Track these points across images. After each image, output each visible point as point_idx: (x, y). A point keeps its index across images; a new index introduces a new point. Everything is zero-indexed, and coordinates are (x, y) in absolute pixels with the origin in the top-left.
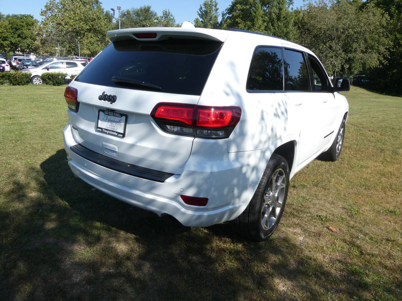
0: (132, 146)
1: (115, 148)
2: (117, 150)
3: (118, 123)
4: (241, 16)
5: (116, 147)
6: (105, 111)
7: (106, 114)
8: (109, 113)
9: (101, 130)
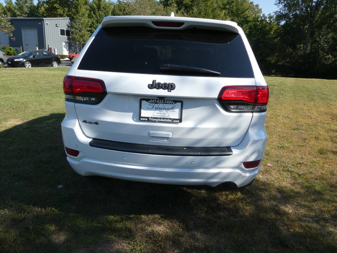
0: (192, 129)
1: (169, 135)
2: (170, 136)
3: (170, 110)
4: (58, 2)
5: (171, 134)
6: (151, 100)
7: (152, 103)
8: (157, 101)
9: (146, 119)
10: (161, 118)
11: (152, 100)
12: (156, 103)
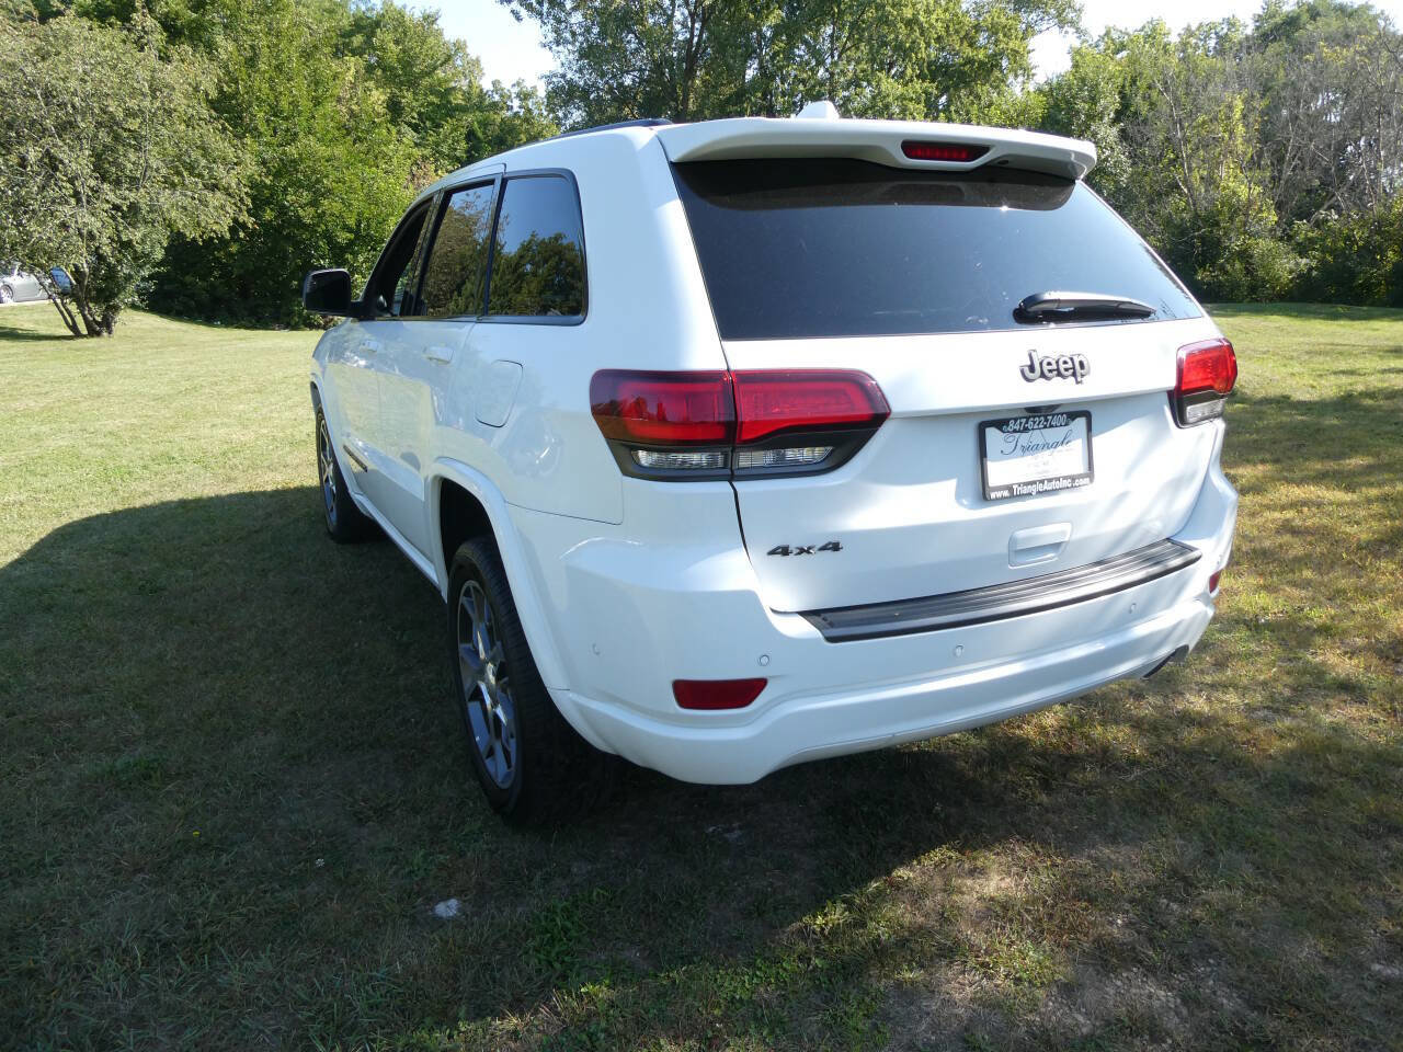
1: (1064, 533)
2: (1067, 537)
6: (1012, 422)
7: (1015, 431)
8: (1027, 423)
9: (1006, 493)
10: (1042, 482)
11: (1016, 420)
12: (1026, 430)
